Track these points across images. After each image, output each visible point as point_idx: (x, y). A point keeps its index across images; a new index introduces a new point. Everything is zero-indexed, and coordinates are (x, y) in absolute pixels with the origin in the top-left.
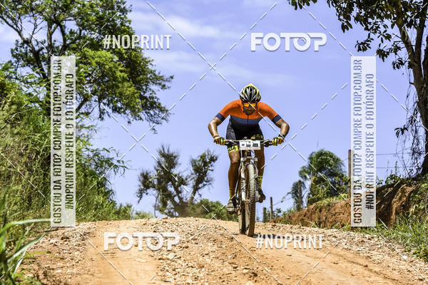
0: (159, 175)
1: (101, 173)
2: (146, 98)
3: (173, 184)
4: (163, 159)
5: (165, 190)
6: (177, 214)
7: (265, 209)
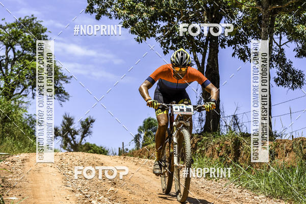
0: (63, 129)
1: (32, 127)
2: (57, 87)
3: (71, 134)
4: (66, 121)
5: (66, 137)
6: (73, 150)
7: (120, 148)
